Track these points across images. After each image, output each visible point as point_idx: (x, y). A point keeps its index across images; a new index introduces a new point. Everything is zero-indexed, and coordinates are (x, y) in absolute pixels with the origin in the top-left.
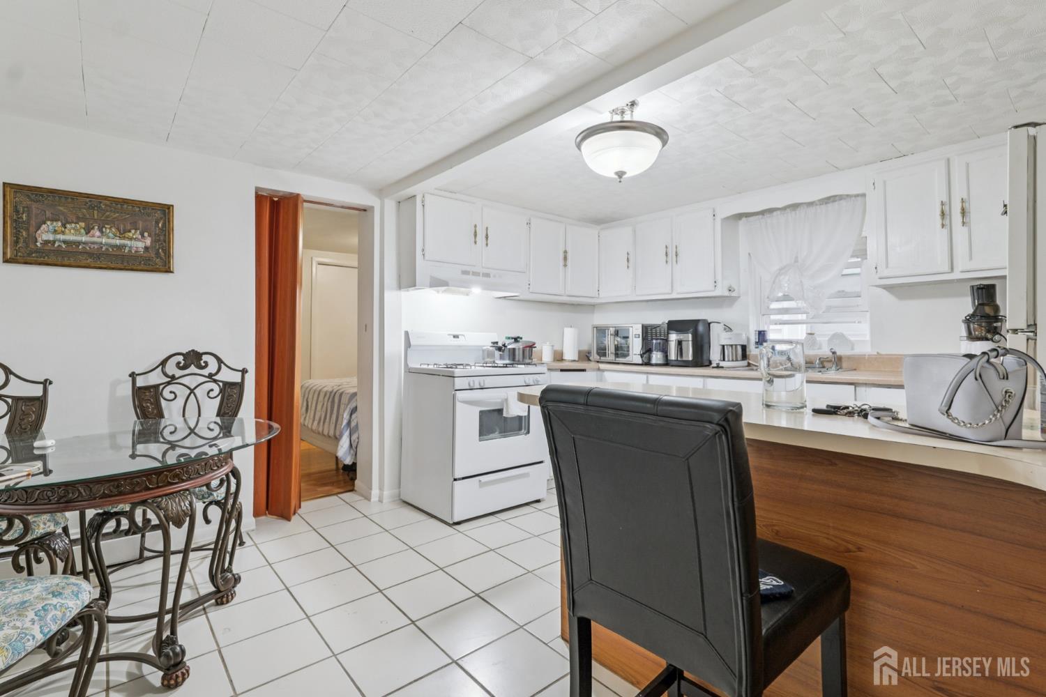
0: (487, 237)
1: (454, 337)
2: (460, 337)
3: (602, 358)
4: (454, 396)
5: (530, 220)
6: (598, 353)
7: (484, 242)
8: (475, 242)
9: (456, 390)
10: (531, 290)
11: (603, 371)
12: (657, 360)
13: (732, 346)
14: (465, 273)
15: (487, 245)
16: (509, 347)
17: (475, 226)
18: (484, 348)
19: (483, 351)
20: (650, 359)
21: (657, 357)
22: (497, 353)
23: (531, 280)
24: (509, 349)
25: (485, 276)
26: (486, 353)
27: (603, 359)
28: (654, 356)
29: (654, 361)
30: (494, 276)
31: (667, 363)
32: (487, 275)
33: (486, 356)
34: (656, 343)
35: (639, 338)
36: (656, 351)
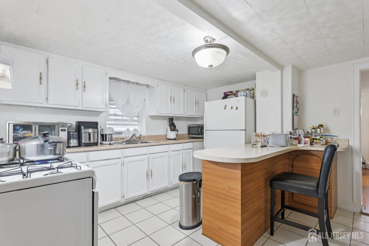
12: (74, 144)
13: (110, 134)
29: (72, 145)
31: (80, 145)
34: (72, 134)
35: (65, 131)
36: (73, 139)
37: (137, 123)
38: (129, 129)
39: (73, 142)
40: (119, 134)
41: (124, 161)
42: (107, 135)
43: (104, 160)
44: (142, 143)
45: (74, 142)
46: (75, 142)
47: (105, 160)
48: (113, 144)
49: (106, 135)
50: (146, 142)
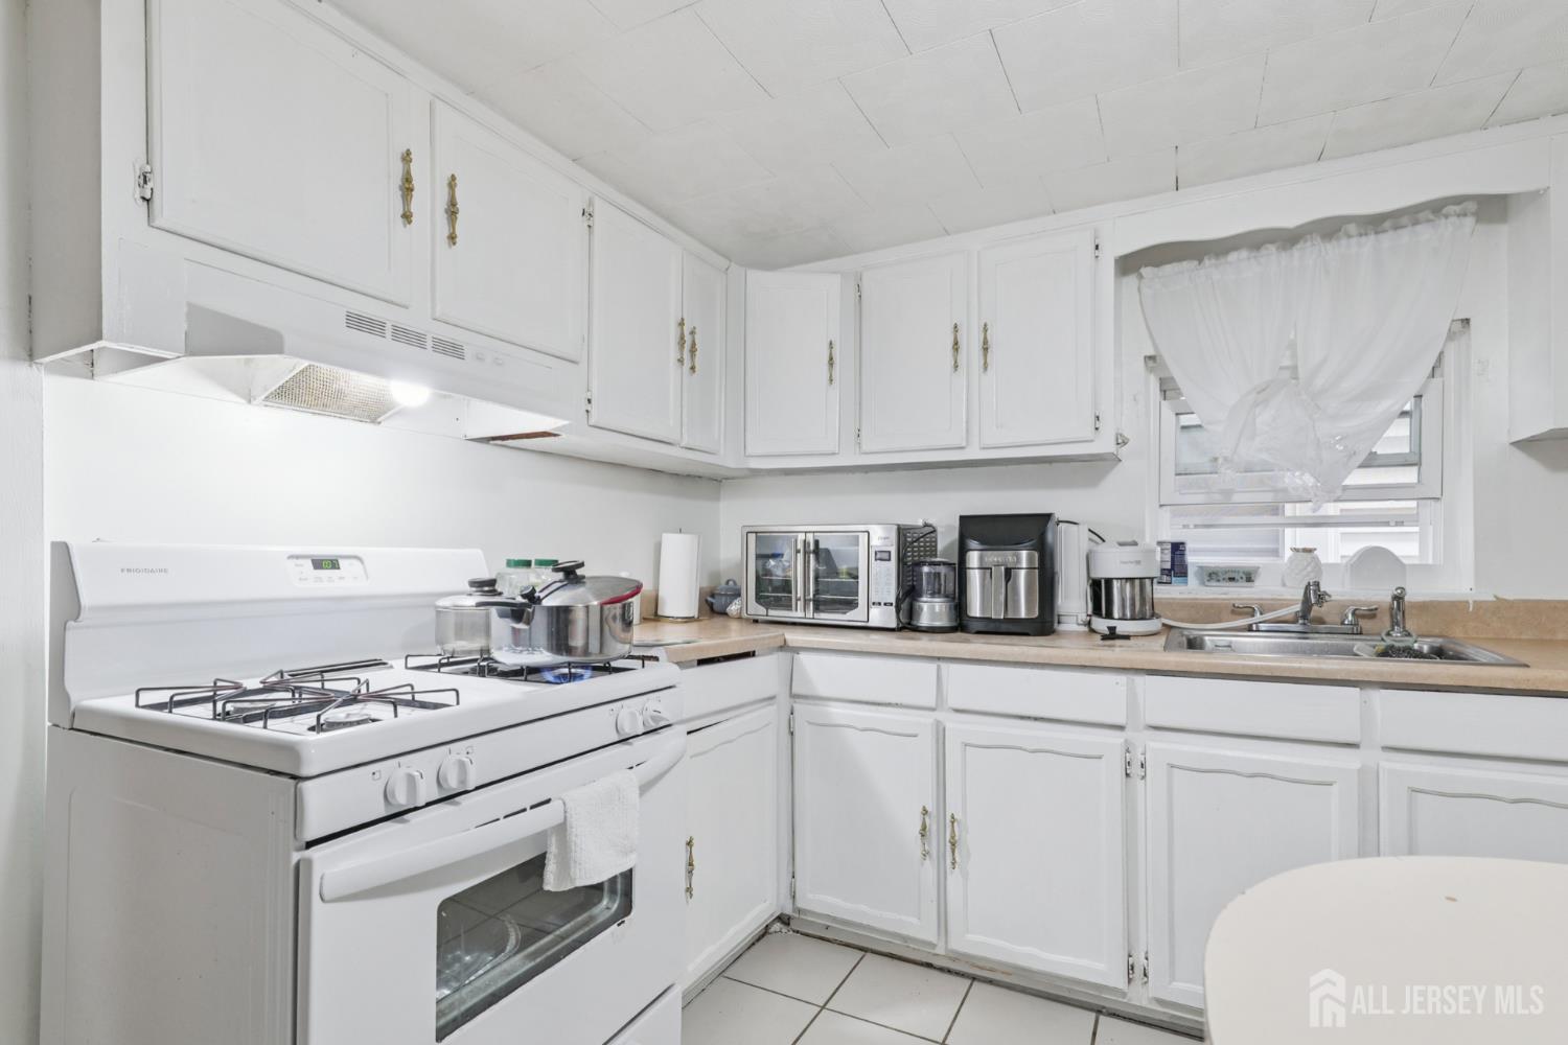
0: (452, 211)
1: (318, 564)
2: (342, 563)
3: (771, 612)
4: (299, 873)
5: (591, 203)
6: (759, 599)
7: (443, 230)
8: (407, 217)
9: (310, 845)
10: (592, 422)
11: (797, 650)
12: (933, 620)
13: (1131, 580)
14: (357, 322)
15: (452, 238)
16: (547, 603)
17: (407, 158)
18: (442, 602)
19: (440, 613)
20: (912, 613)
21: (932, 610)
22: (501, 627)
23: (595, 389)
24: (550, 609)
25: (445, 352)
26: (451, 620)
27: (777, 614)
28: (925, 607)
29: (924, 621)
30: (479, 358)
31: (961, 623)
32: (453, 350)
33: (451, 632)
34: (929, 574)
35: (889, 560)
36: (933, 595)
37: (1413, 504)
38: (1309, 551)
39: (932, 609)
40: (1232, 579)
41: (1144, 754)
42: (1116, 585)
43: (1022, 718)
44: (1387, 653)
45: (933, 607)
46: (937, 609)
47: (1029, 718)
48: (1127, 637)
49: (1109, 582)
50: (1439, 653)
